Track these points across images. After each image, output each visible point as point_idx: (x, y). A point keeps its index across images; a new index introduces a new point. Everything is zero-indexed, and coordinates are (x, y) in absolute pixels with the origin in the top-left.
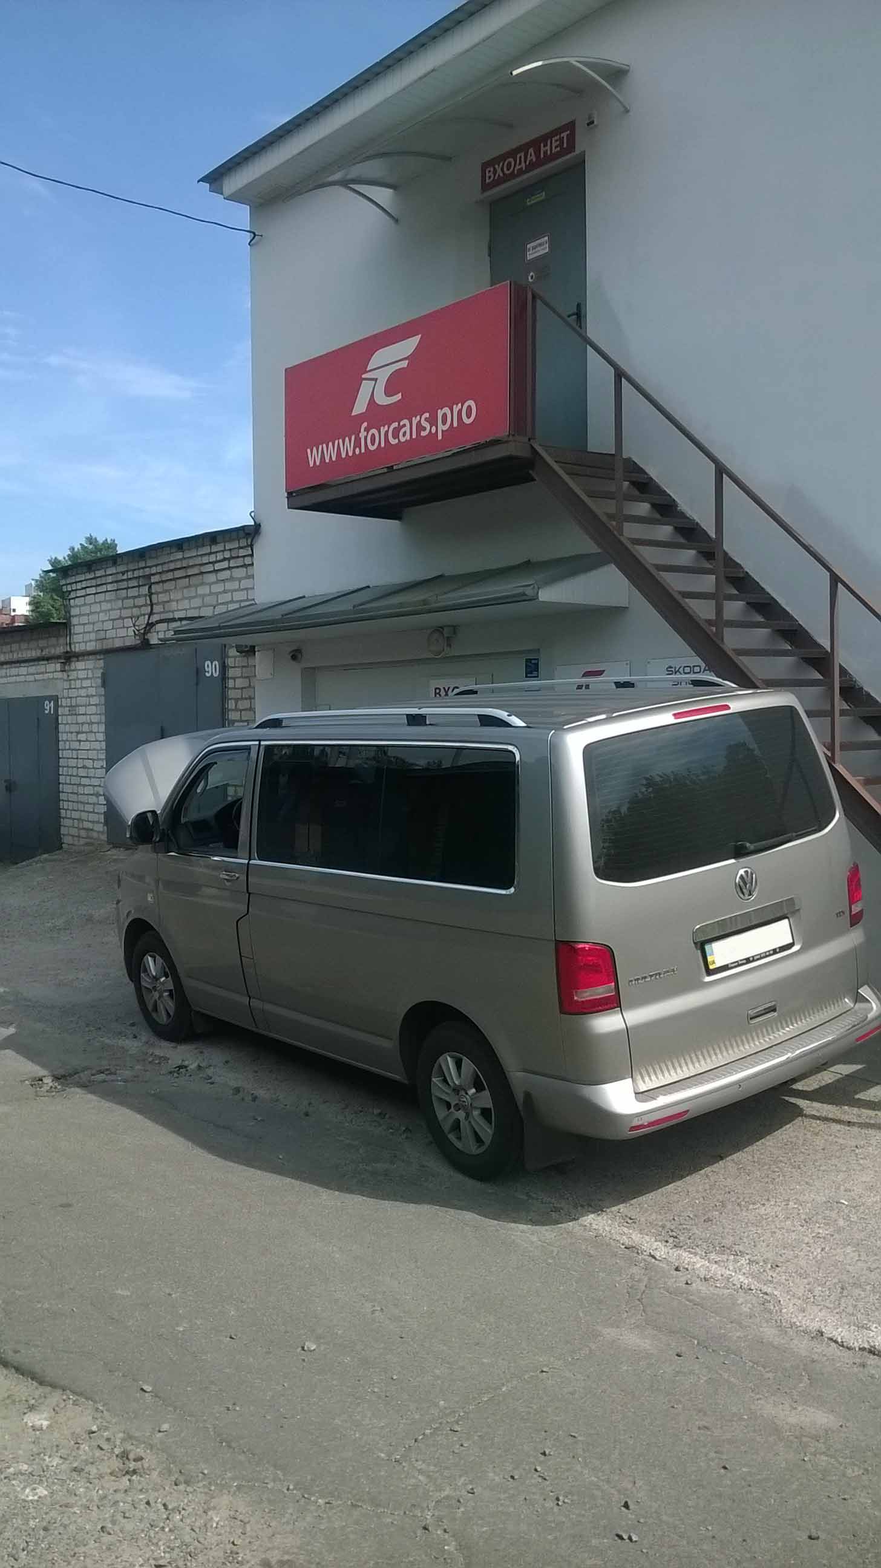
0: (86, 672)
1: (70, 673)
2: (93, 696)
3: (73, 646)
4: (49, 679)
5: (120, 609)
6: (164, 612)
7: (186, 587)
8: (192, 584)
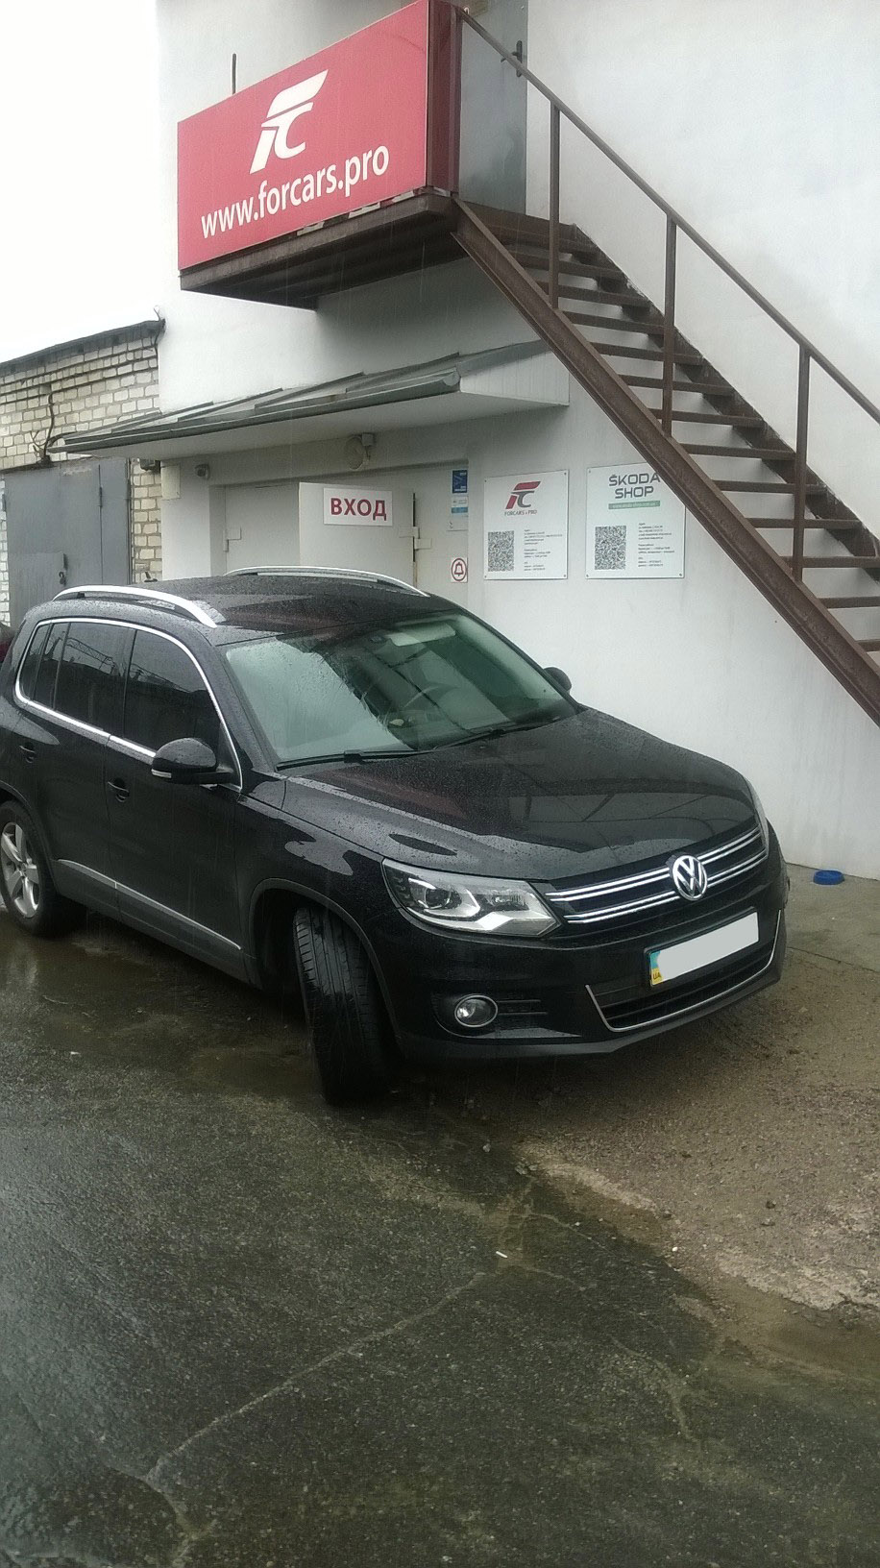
5: (21, 423)
6: (67, 425)
7: (89, 396)
8: (94, 392)
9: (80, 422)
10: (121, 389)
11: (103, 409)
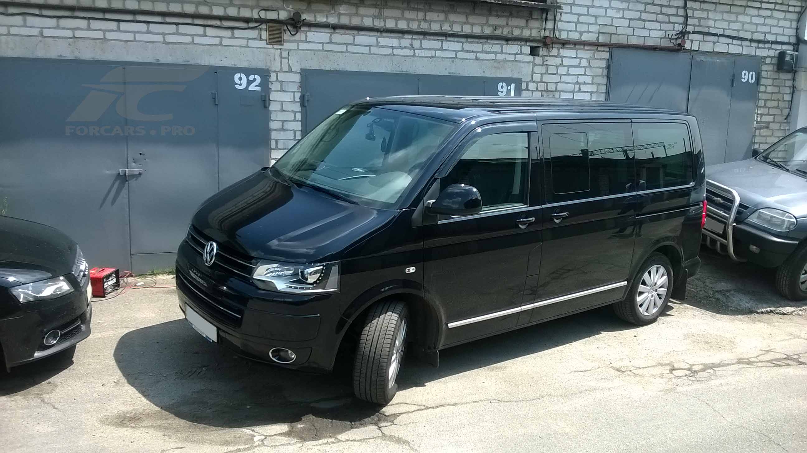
0: (578, 60)
1: (546, 58)
2: (585, 83)
3: (557, 33)
4: (505, 60)
5: (641, 12)
6: (699, 26)
7: (727, 12)
8: (732, 11)
9: (715, 28)
10: (759, 16)
11: (740, 25)
